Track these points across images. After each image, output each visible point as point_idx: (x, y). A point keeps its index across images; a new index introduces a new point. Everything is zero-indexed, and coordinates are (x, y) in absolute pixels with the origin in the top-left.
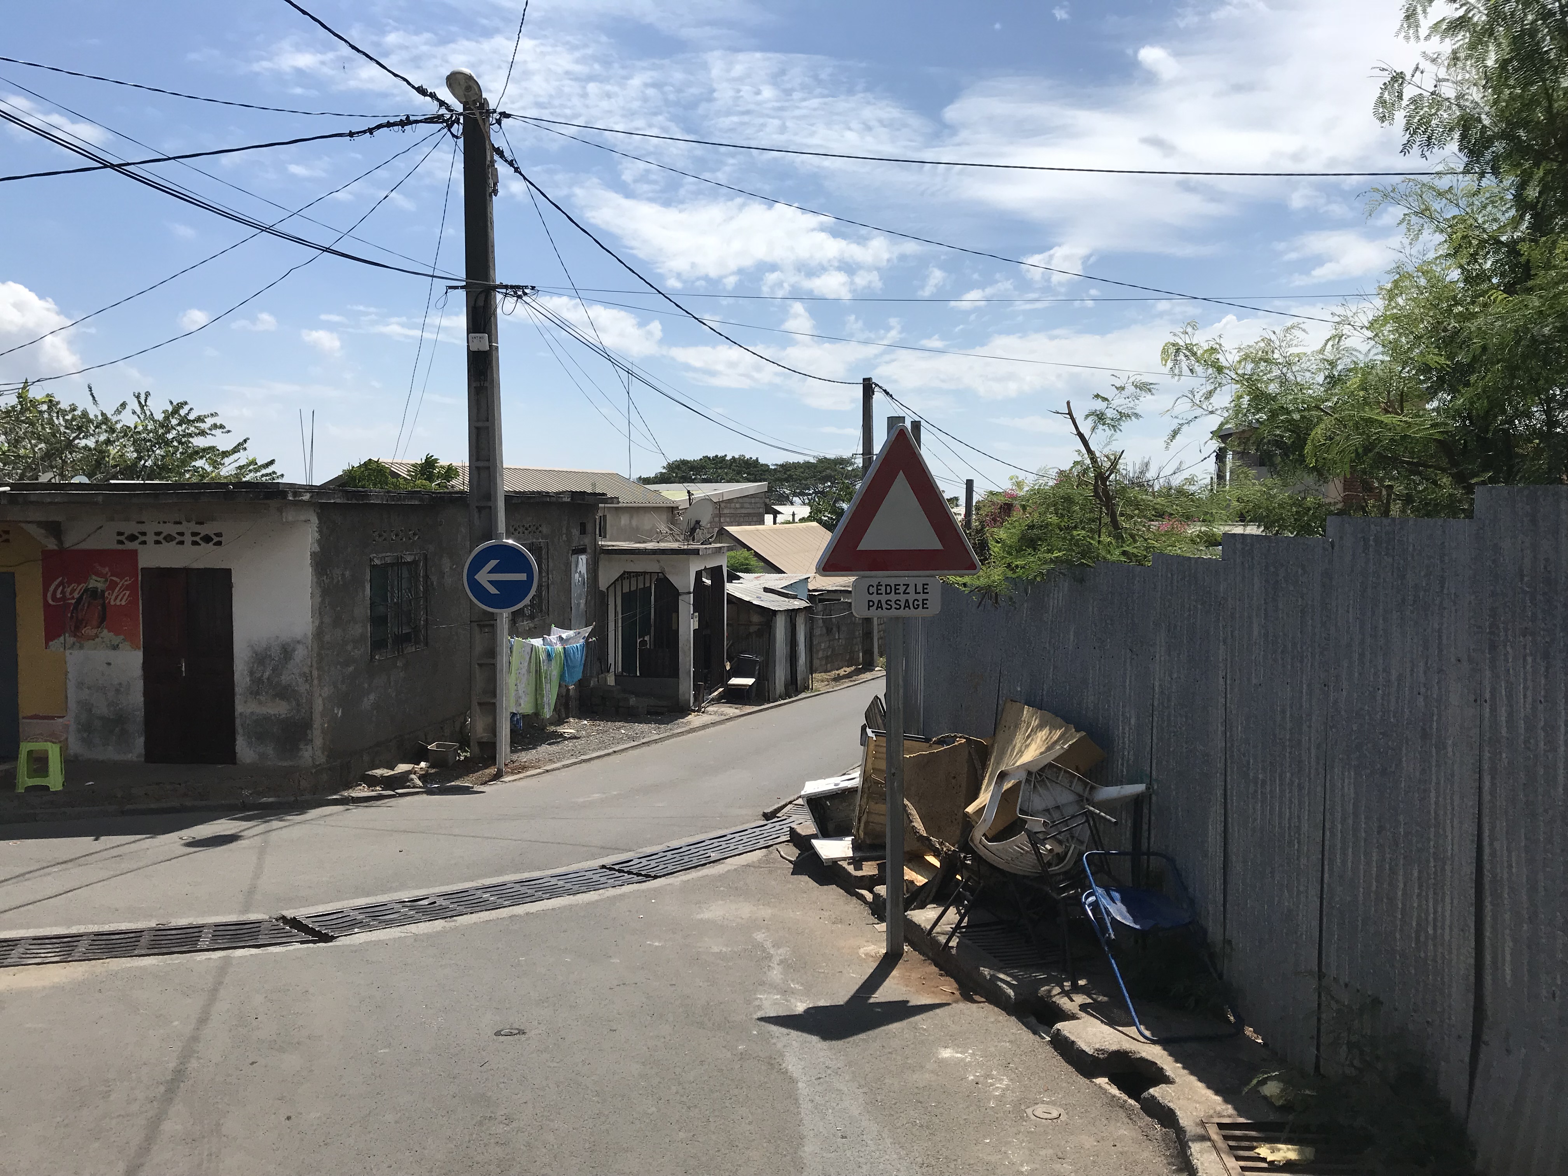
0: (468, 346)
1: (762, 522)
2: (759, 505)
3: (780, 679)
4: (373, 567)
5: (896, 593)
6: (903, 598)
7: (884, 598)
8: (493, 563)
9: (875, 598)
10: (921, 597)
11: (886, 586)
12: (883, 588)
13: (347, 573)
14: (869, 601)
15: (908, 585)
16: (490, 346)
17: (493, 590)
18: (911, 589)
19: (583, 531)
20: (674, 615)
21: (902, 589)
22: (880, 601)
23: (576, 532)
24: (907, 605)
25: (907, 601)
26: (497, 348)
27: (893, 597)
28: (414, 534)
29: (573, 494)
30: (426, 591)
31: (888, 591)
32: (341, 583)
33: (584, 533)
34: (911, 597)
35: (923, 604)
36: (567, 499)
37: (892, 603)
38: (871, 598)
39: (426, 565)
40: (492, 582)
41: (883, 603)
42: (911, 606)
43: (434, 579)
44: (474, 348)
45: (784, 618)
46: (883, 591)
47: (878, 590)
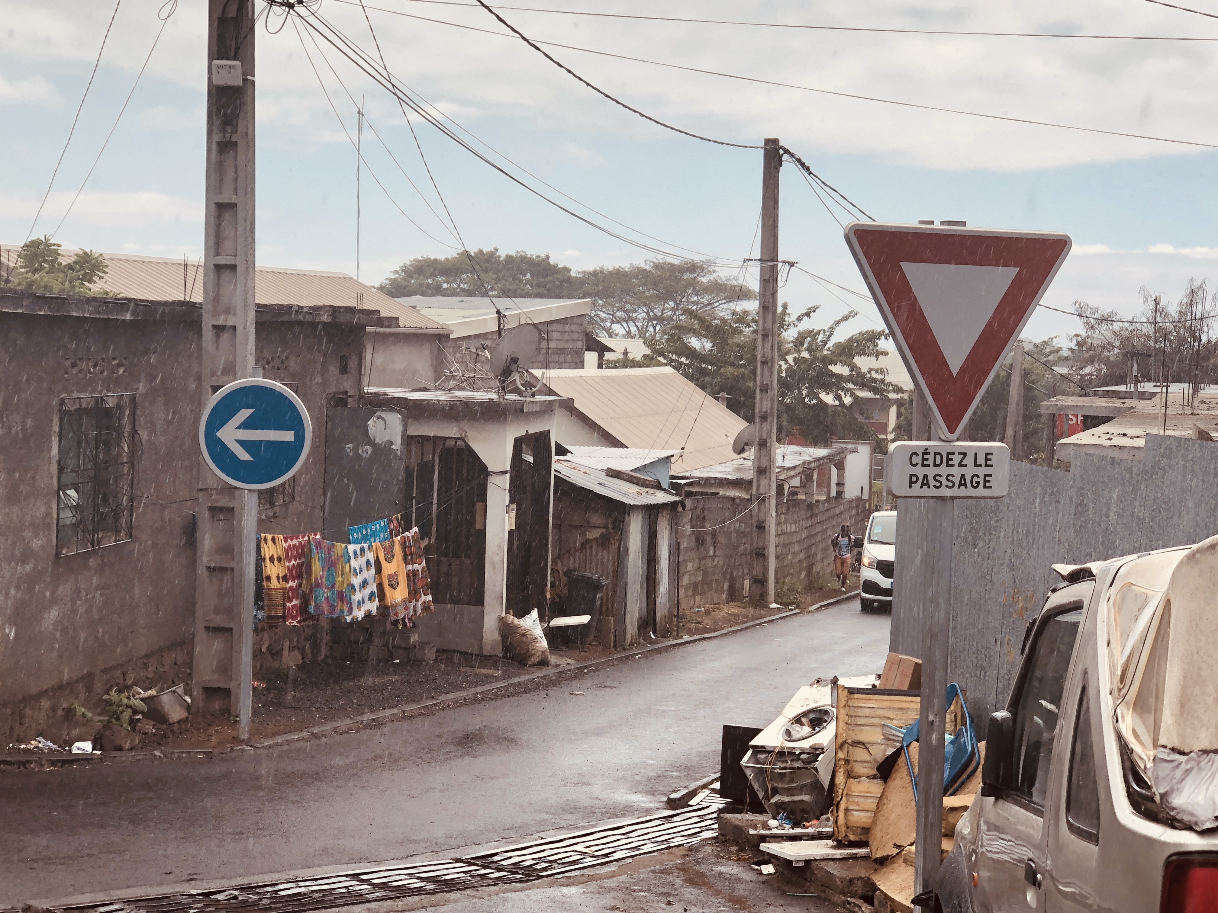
0: (210, 79)
1: (580, 364)
2: (576, 336)
3: (632, 616)
4: (64, 414)
5: (948, 465)
6: (956, 471)
7: (931, 472)
8: (244, 414)
9: (920, 471)
10: (982, 471)
11: (935, 454)
12: (931, 458)
13: (29, 422)
14: (911, 475)
15: (965, 454)
16: (245, 80)
17: (244, 456)
18: (969, 461)
19: (344, 370)
20: (479, 505)
21: (957, 459)
22: (926, 476)
23: (333, 370)
24: (963, 483)
25: (963, 476)
26: (253, 83)
27: (944, 470)
28: (119, 365)
29: (335, 310)
30: (132, 453)
31: (938, 462)
32: (20, 436)
33: (346, 372)
34: (969, 472)
35: (985, 481)
36: (325, 318)
37: (943, 480)
38: (914, 470)
39: (133, 415)
40: (242, 443)
41: (931, 478)
42: (969, 484)
43: (144, 435)
44: (219, 81)
45: (640, 518)
46: (931, 462)
47: (924, 459)
